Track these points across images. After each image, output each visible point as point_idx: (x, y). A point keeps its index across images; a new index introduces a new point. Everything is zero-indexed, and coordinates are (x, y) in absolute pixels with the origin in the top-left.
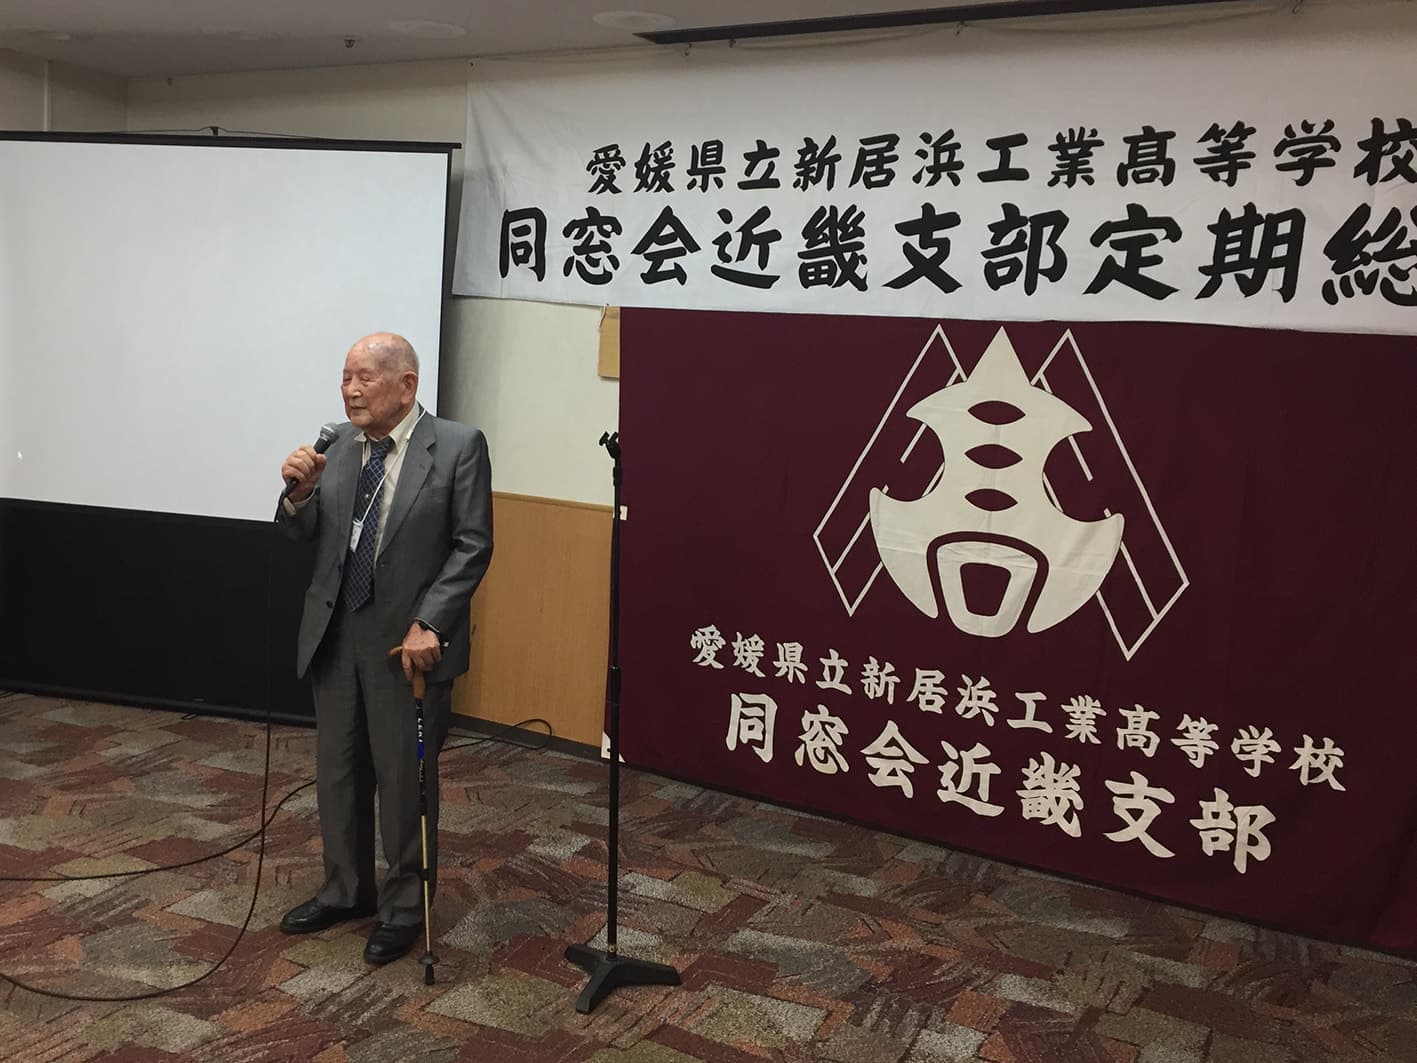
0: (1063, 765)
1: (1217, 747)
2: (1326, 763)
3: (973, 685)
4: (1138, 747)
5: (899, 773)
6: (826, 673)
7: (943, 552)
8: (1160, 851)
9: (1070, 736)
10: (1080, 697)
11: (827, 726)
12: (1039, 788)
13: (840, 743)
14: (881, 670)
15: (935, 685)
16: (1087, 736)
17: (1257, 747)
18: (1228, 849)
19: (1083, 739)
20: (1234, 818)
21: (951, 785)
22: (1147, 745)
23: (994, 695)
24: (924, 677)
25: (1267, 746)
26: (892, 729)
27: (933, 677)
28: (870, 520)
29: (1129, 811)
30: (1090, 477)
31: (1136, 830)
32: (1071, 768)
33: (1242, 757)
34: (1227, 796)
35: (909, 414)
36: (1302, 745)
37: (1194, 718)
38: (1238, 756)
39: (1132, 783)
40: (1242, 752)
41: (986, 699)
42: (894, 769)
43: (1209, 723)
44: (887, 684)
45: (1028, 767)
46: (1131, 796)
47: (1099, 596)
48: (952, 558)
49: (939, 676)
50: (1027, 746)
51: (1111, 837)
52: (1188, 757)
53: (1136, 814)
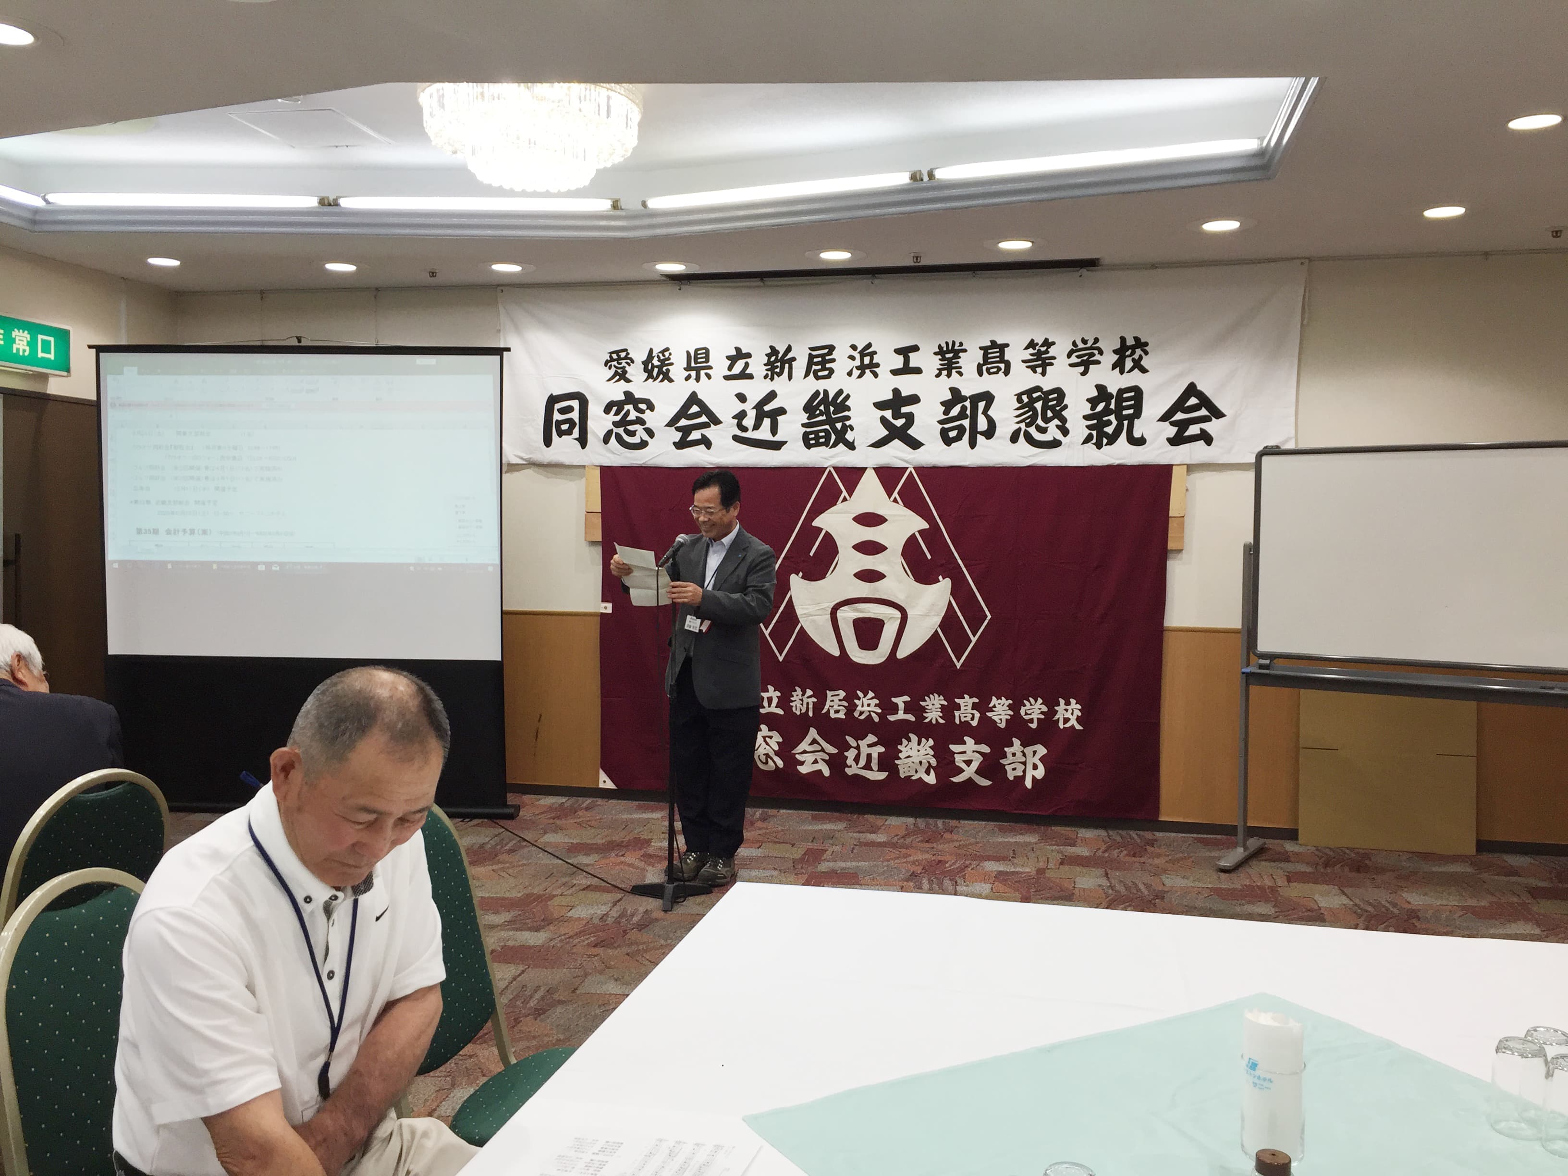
0: (923, 740)
1: (1012, 713)
2: (1072, 714)
3: (865, 697)
4: (968, 721)
5: (819, 760)
6: (766, 704)
7: (840, 614)
8: (985, 782)
9: (927, 721)
10: (931, 696)
11: (767, 739)
12: (909, 757)
13: (776, 748)
14: (803, 695)
15: (840, 700)
16: (936, 719)
17: (1034, 710)
18: (1021, 774)
19: (934, 722)
20: (1024, 755)
21: (854, 764)
22: (972, 719)
23: (877, 702)
24: (832, 696)
25: (1040, 709)
26: (813, 733)
27: (838, 695)
28: (791, 597)
29: (964, 761)
30: (929, 557)
31: (969, 772)
32: (928, 741)
33: (1027, 717)
34: (1020, 742)
35: (814, 524)
36: (1059, 705)
37: (999, 698)
38: (1024, 717)
39: (965, 744)
40: (1026, 714)
41: (873, 705)
42: (816, 759)
43: (1007, 700)
44: (808, 704)
45: (901, 745)
46: (965, 752)
47: (939, 630)
48: (847, 615)
49: (842, 694)
50: (901, 731)
51: (955, 780)
52: (995, 722)
53: (968, 763)
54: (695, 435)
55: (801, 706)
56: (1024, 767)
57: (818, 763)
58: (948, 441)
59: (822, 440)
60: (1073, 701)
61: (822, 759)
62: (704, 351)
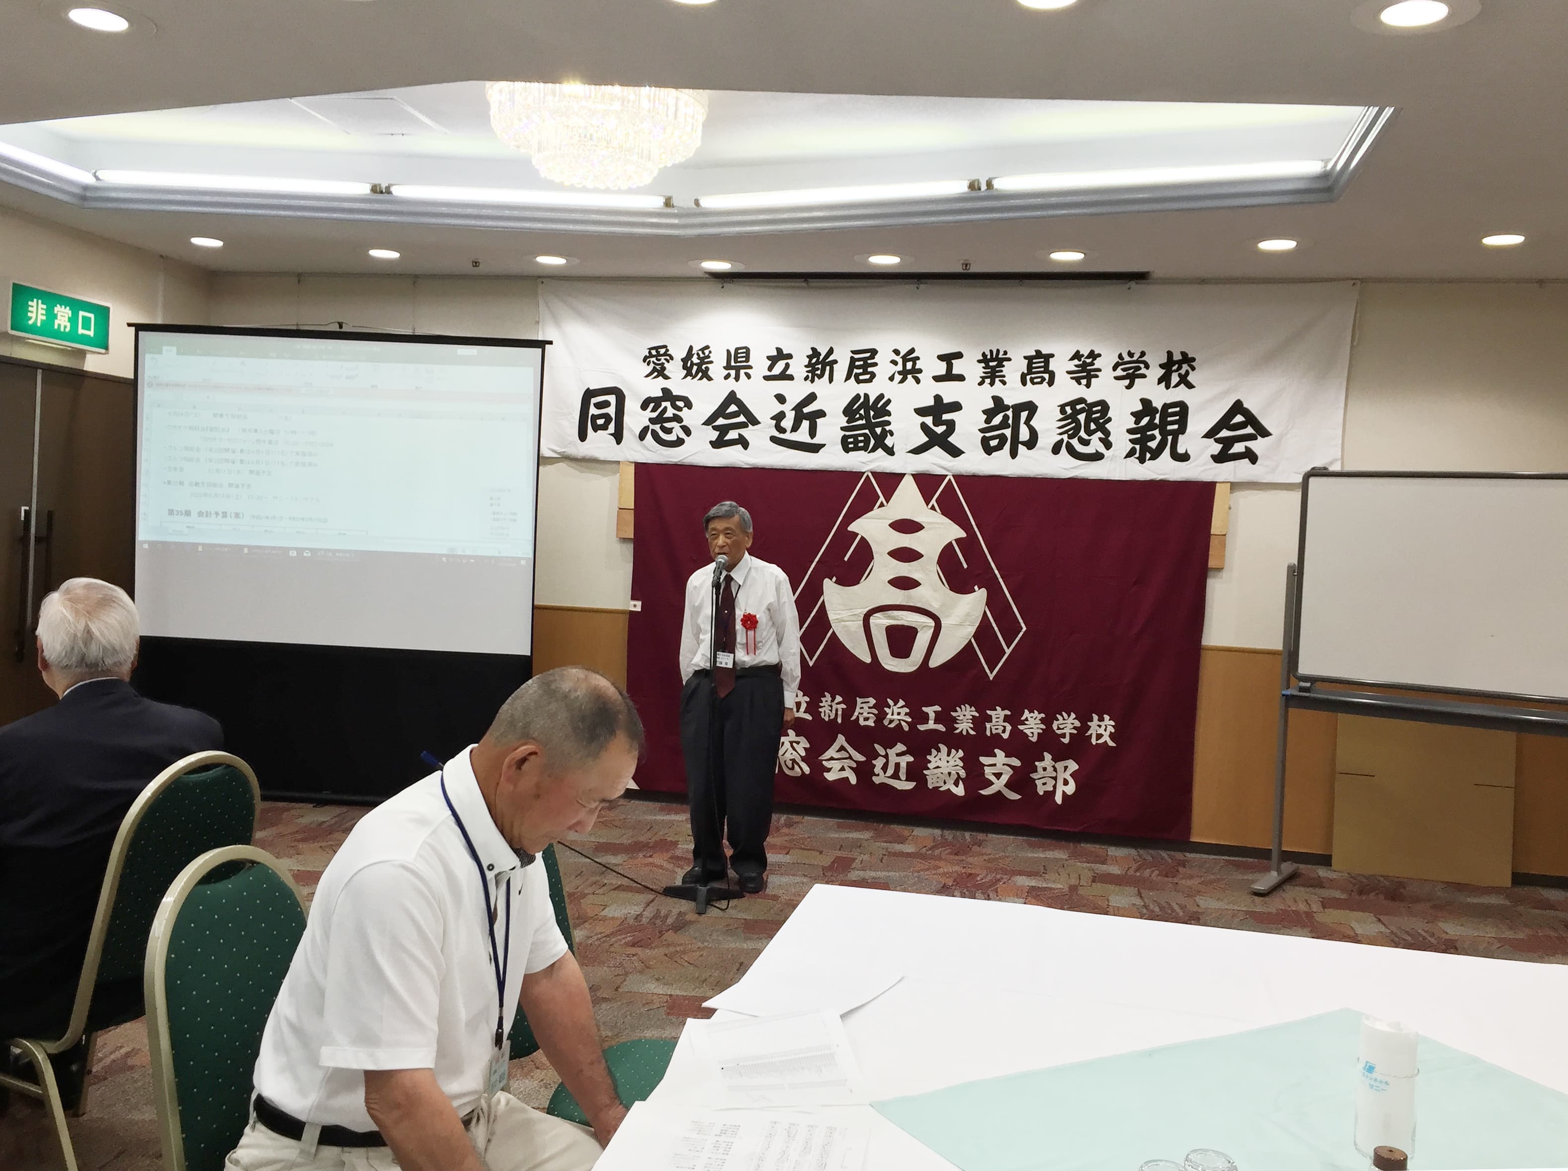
0: (953, 750)
1: (1044, 727)
2: (1105, 730)
3: (895, 705)
4: (998, 734)
5: (846, 768)
7: (873, 620)
8: (1014, 796)
9: (957, 731)
10: (962, 706)
11: (794, 744)
12: (938, 767)
13: (803, 754)
14: (832, 701)
15: (869, 708)
16: (967, 730)
17: (1067, 724)
18: (1051, 789)
19: (964, 733)
20: (1055, 770)
21: (881, 773)
22: (1004, 731)
23: (908, 710)
24: (862, 703)
25: (1073, 724)
26: (841, 740)
27: (868, 702)
28: (823, 602)
29: (994, 774)
30: (965, 566)
31: (999, 785)
32: (957, 752)
33: (1059, 732)
34: (1051, 757)
35: (849, 529)
36: (1092, 720)
37: (1031, 711)
38: (1056, 731)
39: (996, 756)
40: (1059, 728)
41: (903, 713)
42: (843, 766)
43: (1039, 714)
44: (837, 710)
45: (931, 755)
46: (995, 765)
47: (973, 641)
48: (880, 622)
49: (872, 701)
50: (930, 742)
51: (983, 792)
52: (1028, 736)
53: (998, 776)
54: (733, 435)
55: (830, 712)
56: (1055, 782)
57: (845, 770)
58: (989, 450)
59: (861, 445)
60: (1106, 717)
61: (850, 767)
62: (745, 350)
